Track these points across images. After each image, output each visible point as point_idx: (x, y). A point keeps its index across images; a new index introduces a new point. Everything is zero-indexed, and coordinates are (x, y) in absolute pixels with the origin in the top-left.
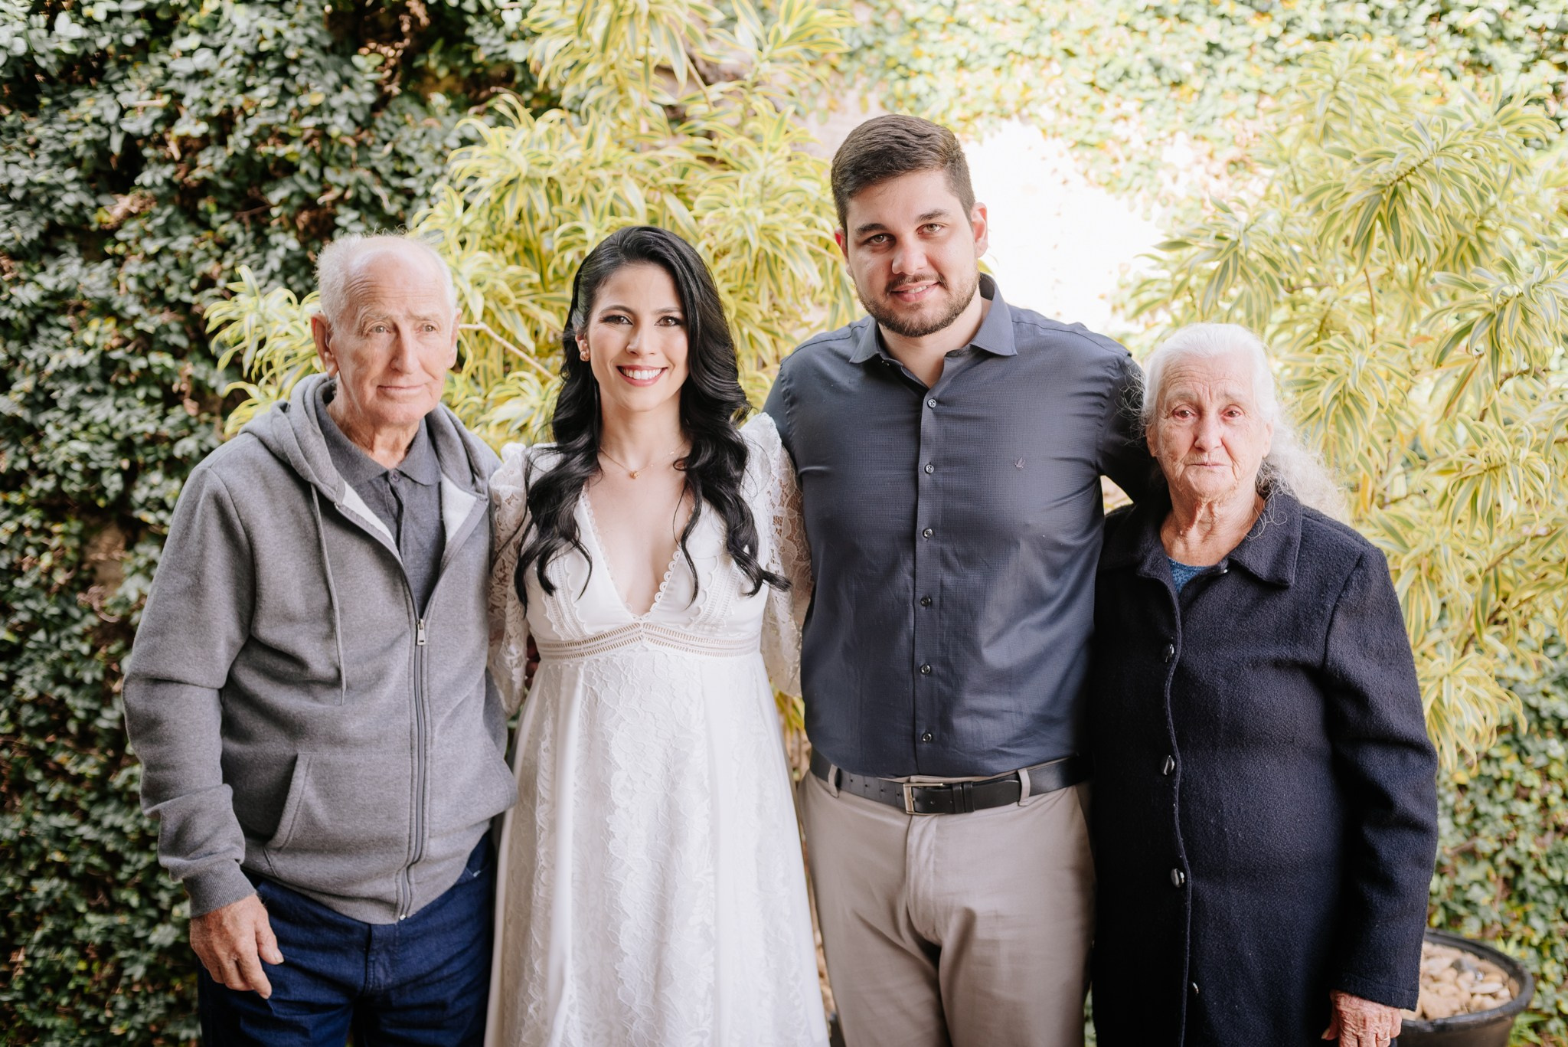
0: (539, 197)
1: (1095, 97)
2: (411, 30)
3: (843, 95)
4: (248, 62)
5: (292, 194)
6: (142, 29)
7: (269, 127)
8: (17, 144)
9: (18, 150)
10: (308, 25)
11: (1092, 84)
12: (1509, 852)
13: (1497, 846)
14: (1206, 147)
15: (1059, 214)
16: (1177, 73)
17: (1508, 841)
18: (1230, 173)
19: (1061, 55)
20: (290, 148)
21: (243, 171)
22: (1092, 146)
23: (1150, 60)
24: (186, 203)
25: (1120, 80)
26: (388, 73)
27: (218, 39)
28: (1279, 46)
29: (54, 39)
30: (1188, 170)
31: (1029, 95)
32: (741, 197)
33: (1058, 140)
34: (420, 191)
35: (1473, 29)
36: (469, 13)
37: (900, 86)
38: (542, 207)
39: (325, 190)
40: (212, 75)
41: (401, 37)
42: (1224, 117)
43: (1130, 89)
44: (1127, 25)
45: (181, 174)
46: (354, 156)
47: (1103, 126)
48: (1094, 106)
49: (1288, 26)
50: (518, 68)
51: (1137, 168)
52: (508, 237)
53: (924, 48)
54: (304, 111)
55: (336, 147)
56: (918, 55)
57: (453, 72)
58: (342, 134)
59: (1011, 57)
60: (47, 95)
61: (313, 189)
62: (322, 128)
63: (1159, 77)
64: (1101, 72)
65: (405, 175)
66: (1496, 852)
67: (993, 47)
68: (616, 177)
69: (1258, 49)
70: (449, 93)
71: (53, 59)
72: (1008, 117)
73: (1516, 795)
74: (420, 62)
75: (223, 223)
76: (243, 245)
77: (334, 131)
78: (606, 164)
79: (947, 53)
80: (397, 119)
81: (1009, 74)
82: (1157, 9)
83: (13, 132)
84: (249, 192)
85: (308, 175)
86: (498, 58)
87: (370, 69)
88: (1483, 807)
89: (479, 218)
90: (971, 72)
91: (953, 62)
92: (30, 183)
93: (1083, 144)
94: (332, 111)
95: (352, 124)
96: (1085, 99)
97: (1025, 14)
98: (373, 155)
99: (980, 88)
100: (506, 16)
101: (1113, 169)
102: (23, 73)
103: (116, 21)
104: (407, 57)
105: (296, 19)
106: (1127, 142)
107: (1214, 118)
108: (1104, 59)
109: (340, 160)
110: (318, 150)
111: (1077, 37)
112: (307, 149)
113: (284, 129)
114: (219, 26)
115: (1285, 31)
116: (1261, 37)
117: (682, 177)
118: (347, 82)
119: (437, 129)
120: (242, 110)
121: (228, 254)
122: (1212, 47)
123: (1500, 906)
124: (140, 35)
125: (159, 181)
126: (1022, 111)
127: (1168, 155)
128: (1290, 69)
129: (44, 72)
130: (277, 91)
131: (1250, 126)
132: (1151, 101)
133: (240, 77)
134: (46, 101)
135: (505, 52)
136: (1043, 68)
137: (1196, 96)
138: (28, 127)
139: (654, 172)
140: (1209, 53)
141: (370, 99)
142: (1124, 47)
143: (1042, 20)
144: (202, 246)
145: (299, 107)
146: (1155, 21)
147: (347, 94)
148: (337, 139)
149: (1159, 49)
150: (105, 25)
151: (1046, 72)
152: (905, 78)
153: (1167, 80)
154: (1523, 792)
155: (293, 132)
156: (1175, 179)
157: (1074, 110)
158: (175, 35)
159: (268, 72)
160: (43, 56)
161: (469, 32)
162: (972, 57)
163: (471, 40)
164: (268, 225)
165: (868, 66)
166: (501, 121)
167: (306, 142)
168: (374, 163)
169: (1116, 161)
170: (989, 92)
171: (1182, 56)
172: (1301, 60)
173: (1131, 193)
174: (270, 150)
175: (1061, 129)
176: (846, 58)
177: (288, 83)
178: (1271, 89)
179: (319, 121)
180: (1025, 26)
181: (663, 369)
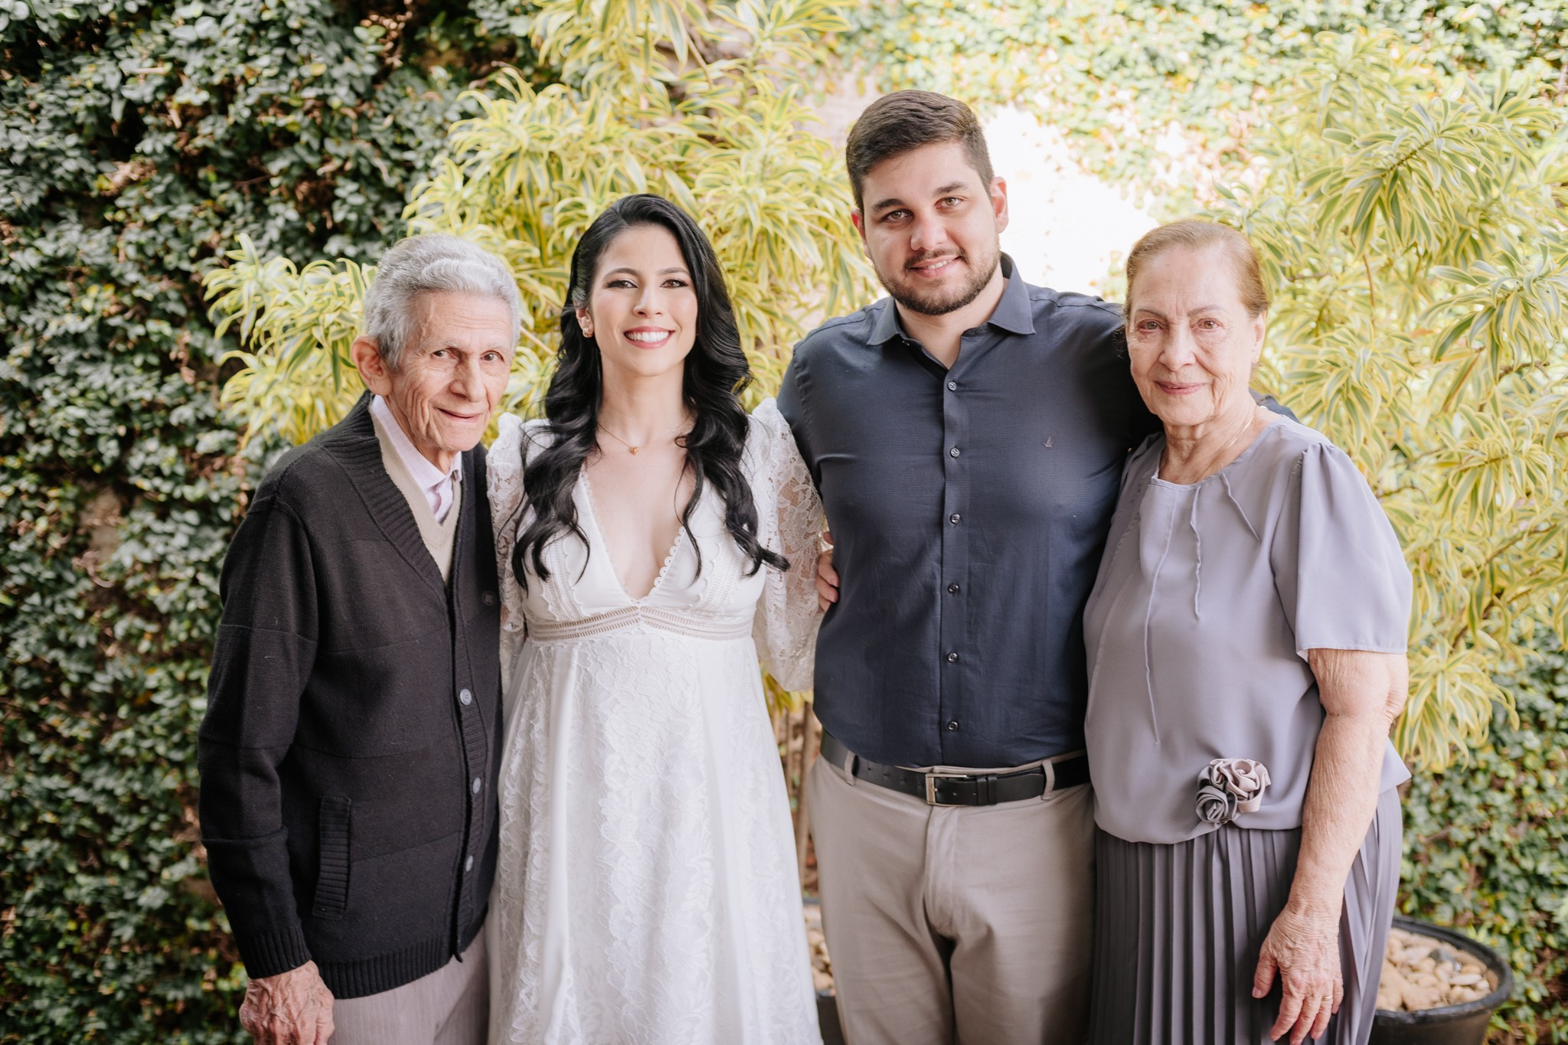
0: (539, 171)
1: (1090, 85)
2: (413, 3)
3: (840, 78)
4: (250, 31)
5: (293, 164)
7: (270, 97)
8: (18, 109)
9: (19, 115)
11: (1088, 72)
12: (1483, 841)
13: (1471, 835)
14: (1199, 137)
15: (1052, 201)
16: (1173, 63)
17: (1481, 830)
18: (1222, 164)
19: (1057, 43)
20: (291, 118)
21: (243, 141)
22: (1086, 133)
23: (1146, 49)
24: (187, 171)
25: (1116, 69)
26: (390, 45)
27: (220, 7)
28: (1275, 38)
30: (1181, 159)
31: (1025, 82)
32: (742, 175)
33: (1053, 127)
34: (419, 164)
35: (1468, 24)
37: (897, 70)
38: (542, 181)
39: (325, 162)
40: (214, 44)
41: (403, 9)
42: (1219, 108)
43: (1125, 78)
44: (1124, 14)
45: (182, 142)
46: (355, 127)
47: (1098, 113)
48: (1090, 94)
49: (1285, 17)
50: (520, 43)
51: (1131, 157)
52: (508, 211)
53: (922, 32)
54: (305, 82)
55: (337, 118)
56: (915, 40)
57: (453, 46)
58: (344, 105)
59: (1008, 43)
60: (49, 61)
61: (312, 160)
62: (323, 99)
63: (1154, 67)
64: (1097, 60)
65: (405, 148)
66: (1470, 841)
67: (990, 33)
68: (617, 153)
69: (1254, 40)
70: (450, 67)
71: (55, 24)
72: (1004, 103)
73: (1491, 786)
74: (422, 35)
75: (223, 192)
76: (242, 215)
77: (335, 103)
78: (607, 139)
79: (944, 38)
80: (398, 92)
81: (1006, 60)
83: (14, 97)
84: (249, 161)
85: (308, 146)
86: (500, 33)
87: (372, 40)
88: (1458, 796)
89: (479, 193)
90: (968, 57)
91: (950, 48)
92: (31, 148)
93: (1077, 131)
94: (334, 82)
95: (353, 96)
96: (1080, 86)
98: (374, 127)
99: (976, 73)
101: (1107, 157)
102: (24, 38)
104: (409, 30)
106: (1121, 130)
107: (1208, 108)
108: (1100, 47)
109: (340, 132)
110: (318, 121)
111: (1074, 25)
112: (307, 120)
113: (285, 99)
115: (1281, 23)
116: (1257, 28)
117: (683, 154)
118: (349, 53)
119: (438, 103)
120: (243, 79)
121: (227, 223)
122: (1208, 37)
123: (1472, 894)
124: (143, 2)
125: (160, 148)
126: (1018, 97)
127: (1161, 144)
128: (1285, 61)
129: (46, 37)
130: (279, 61)
131: (1243, 116)
132: (1146, 90)
133: (242, 47)
134: (48, 66)
135: (507, 26)
136: (1039, 55)
137: (1190, 86)
138: (29, 92)
139: (654, 149)
140: (1205, 44)
141: (371, 70)
142: (1120, 35)
143: (1039, 7)
144: (202, 214)
145: (300, 78)
146: (1152, 11)
147: (349, 66)
148: (338, 110)
149: (1154, 39)
151: (1042, 59)
152: (902, 62)
153: (1162, 69)
154: (1498, 782)
155: (294, 103)
156: (1168, 168)
157: (1070, 98)
158: (178, 2)
159: (270, 42)
160: (45, 21)
161: (472, 6)
162: (969, 43)
163: (473, 13)
164: (268, 195)
165: (865, 49)
166: (502, 94)
167: (307, 113)
168: (375, 135)
169: (1109, 149)
170: (985, 78)
171: (1178, 46)
172: (1296, 52)
173: (1124, 181)
174: (271, 119)
175: (1055, 116)
176: (843, 40)
177: (290, 53)
178: (1265, 81)
179: (320, 91)
180: (1022, 13)
181: (671, 332)
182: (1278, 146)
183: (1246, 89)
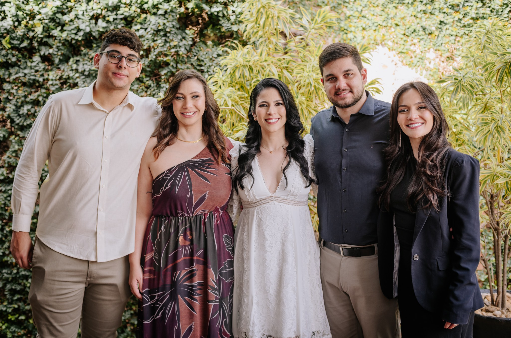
0: (246, 71)
1: (405, 38)
2: (202, 22)
3: (328, 39)
4: (155, 32)
5: (168, 72)
6: (123, 23)
7: (161, 52)
8: (86, 58)
10: (173, 21)
11: (404, 34)
14: (440, 53)
15: (394, 74)
16: (430, 30)
18: (447, 60)
19: (394, 26)
20: (168, 58)
21: (153, 65)
22: (404, 53)
23: (422, 26)
25: (413, 33)
26: (196, 35)
27: (146, 26)
28: (462, 22)
29: (97, 27)
30: (434, 60)
31: (385, 38)
32: (308, 70)
33: (394, 52)
34: (206, 70)
36: (220, 17)
37: (345, 36)
38: (247, 74)
39: (177, 71)
40: (144, 37)
41: (199, 24)
42: (445, 44)
43: (416, 35)
44: (415, 16)
46: (186, 60)
47: (407, 46)
48: (405, 41)
49: (465, 15)
50: (235, 33)
51: (418, 60)
52: (236, 83)
53: (352, 24)
54: (172, 47)
55: (181, 57)
56: (351, 27)
57: (214, 34)
58: (183, 54)
59: (379, 26)
60: (95, 44)
61: (174, 70)
62: (177, 52)
63: (425, 32)
64: (407, 31)
65: (201, 66)
67: (373, 23)
68: (268, 65)
69: (455, 22)
70: (213, 41)
71: (97, 33)
72: (378, 45)
74: (205, 32)
75: (147, 81)
77: (180, 53)
78: (266, 61)
79: (359, 25)
80: (198, 49)
81: (378, 31)
82: (424, 11)
83: (85, 55)
84: (155, 71)
85: (173, 66)
86: (229, 30)
87: (191, 34)
89: (228, 78)
90: (367, 31)
91: (361, 28)
92: (90, 70)
93: (401, 52)
94: (180, 47)
95: (186, 51)
96: (402, 39)
97: (383, 13)
98: (192, 60)
99: (370, 36)
100: (231, 17)
101: (411, 60)
102: (88, 37)
103: (115, 21)
104: (201, 31)
105: (169, 19)
106: (415, 51)
107: (442, 44)
108: (408, 26)
109: (182, 61)
110: (176, 59)
111: (399, 20)
112: (172, 58)
113: (166, 52)
114: (146, 22)
115: (464, 17)
116: (456, 19)
117: (287, 64)
118: (184, 38)
119: (210, 52)
120: (153, 47)
121: (149, 90)
122: (441, 22)
124: (123, 25)
126: (383, 43)
127: (428, 55)
128: (466, 29)
129: (94, 37)
130: (164, 41)
131: (453, 46)
132: (422, 39)
133: (153, 37)
134: (95, 45)
135: (231, 28)
136: (389, 30)
137: (436, 37)
138: (89, 53)
139: (279, 63)
140: (440, 24)
141: (191, 43)
142: (414, 23)
143: (388, 15)
144: (141, 88)
145: (170, 46)
146: (423, 15)
147: (184, 42)
148: (181, 55)
149: (425, 23)
150: (112, 23)
151: (390, 31)
152: (346, 33)
153: (427, 32)
155: (168, 53)
156: (430, 63)
157: (398, 42)
158: (133, 25)
159: (161, 35)
160: (94, 32)
161: (220, 22)
162: (367, 27)
163: (221, 25)
164: (160, 81)
165: (335, 30)
166: (234, 48)
167: (172, 56)
168: (192, 62)
169: (411, 57)
170: (372, 37)
171: (432, 25)
172: (469, 25)
173: (416, 67)
174: (162, 59)
175: (394, 48)
176: (328, 28)
177: (167, 39)
178: (460, 35)
179: (176, 50)
180: (383, 17)
181: (279, 119)
182: (469, 56)
183: (454, 38)
